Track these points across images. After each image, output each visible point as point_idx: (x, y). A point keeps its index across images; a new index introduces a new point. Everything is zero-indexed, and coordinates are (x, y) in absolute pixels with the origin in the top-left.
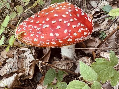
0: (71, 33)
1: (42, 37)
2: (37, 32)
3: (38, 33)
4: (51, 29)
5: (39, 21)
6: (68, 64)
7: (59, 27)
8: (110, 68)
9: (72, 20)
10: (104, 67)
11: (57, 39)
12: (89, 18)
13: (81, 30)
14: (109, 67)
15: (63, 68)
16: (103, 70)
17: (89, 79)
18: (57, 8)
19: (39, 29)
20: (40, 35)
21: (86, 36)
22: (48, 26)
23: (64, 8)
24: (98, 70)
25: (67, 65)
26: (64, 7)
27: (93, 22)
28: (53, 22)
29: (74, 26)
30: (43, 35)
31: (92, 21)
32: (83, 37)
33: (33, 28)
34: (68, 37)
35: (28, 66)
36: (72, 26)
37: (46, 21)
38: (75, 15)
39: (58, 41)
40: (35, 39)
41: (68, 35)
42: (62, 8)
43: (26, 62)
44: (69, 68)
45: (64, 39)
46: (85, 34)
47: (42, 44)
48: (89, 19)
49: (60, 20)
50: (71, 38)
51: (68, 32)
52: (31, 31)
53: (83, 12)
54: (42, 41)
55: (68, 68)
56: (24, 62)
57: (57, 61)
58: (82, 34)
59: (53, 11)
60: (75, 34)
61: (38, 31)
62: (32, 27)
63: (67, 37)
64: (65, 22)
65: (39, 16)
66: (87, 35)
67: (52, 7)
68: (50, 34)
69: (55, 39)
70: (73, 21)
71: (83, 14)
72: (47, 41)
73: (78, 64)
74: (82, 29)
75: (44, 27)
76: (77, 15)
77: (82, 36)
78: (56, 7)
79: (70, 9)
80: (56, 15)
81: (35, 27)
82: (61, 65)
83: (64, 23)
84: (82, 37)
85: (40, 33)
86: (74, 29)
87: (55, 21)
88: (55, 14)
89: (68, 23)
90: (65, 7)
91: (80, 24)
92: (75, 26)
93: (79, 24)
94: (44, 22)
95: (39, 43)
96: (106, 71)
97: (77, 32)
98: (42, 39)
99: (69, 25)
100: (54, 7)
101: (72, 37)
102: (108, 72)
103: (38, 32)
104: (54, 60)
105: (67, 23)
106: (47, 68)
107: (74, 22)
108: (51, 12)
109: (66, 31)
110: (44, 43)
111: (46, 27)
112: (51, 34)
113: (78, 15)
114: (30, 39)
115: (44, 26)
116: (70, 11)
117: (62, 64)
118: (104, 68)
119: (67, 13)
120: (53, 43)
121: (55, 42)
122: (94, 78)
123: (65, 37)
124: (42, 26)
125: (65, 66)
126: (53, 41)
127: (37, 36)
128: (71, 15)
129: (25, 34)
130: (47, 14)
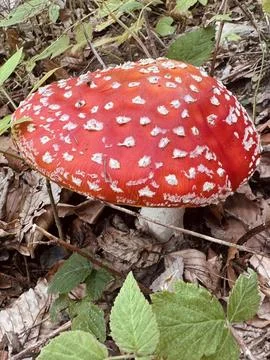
0: (160, 175)
1: (68, 157)
2: (61, 134)
3: (62, 138)
4: (104, 140)
5: (83, 102)
6: (145, 250)
7: (129, 142)
8: (210, 326)
9: (180, 131)
10: (194, 316)
11: (107, 177)
12: (249, 136)
13: (197, 171)
14: (212, 321)
15: (128, 257)
16: (184, 325)
17: (126, 344)
18: (152, 80)
19: (71, 126)
20: (64, 147)
21: (208, 194)
22: (99, 126)
23: (174, 86)
24: (170, 319)
25: (141, 254)
26: (176, 83)
27: (256, 154)
28: (120, 120)
29: (177, 153)
30: (74, 150)
31: (256, 151)
32: (194, 195)
33: (60, 117)
34: (144, 180)
35: (33, 214)
36: (172, 151)
37: (102, 110)
38: (199, 118)
39: (109, 184)
40: (47, 153)
41: (146, 176)
42: (168, 84)
43: (33, 201)
44: (143, 264)
45: (129, 184)
46: (208, 186)
47: (62, 176)
48: (248, 140)
49: (144, 121)
50: (152, 189)
51: (151, 167)
52: (48, 126)
53: (234, 112)
54: (63, 169)
55: (141, 262)
56: (28, 199)
57: (118, 229)
58: (194, 187)
59: (137, 84)
60: (171, 179)
61: (66, 132)
62: (57, 114)
63: (140, 182)
64: (155, 131)
65: (93, 86)
66: (215, 191)
67: (142, 70)
68: (95, 155)
69: (103, 176)
70: (183, 134)
71: (232, 119)
72: (78, 173)
73: (170, 262)
74: (202, 168)
75: (86, 127)
76: (209, 119)
77: (192, 193)
78: (152, 74)
79: (193, 94)
80: (138, 100)
81: (65, 118)
82: (125, 246)
83: (152, 133)
84: (190, 196)
85: (67, 140)
86: (176, 162)
87: (126, 120)
88: (138, 98)
89: (165, 136)
90: (180, 81)
91: (206, 150)
92: (184, 154)
93: (199, 150)
94: (95, 110)
95: (53, 170)
96: (195, 331)
97: (180, 176)
98: (64, 163)
99: (163, 143)
100: (145, 71)
101: (157, 187)
102: (200, 334)
103: (65, 135)
104: (112, 225)
105: (160, 136)
106: (87, 240)
107: (186, 139)
108: (130, 85)
109: (144, 161)
110: (65, 175)
111: (93, 128)
112: (97, 158)
113: (211, 119)
114: (35, 150)
115: (90, 125)
116: (189, 99)
117: (130, 246)
118: (192, 318)
119: (176, 104)
120: (93, 186)
121: (100, 185)
122: (146, 345)
123: (136, 179)
124: (85, 121)
125: (136, 255)
126: (94, 180)
127: (56, 148)
128: (185, 114)
129: (31, 129)
130: (116, 86)
